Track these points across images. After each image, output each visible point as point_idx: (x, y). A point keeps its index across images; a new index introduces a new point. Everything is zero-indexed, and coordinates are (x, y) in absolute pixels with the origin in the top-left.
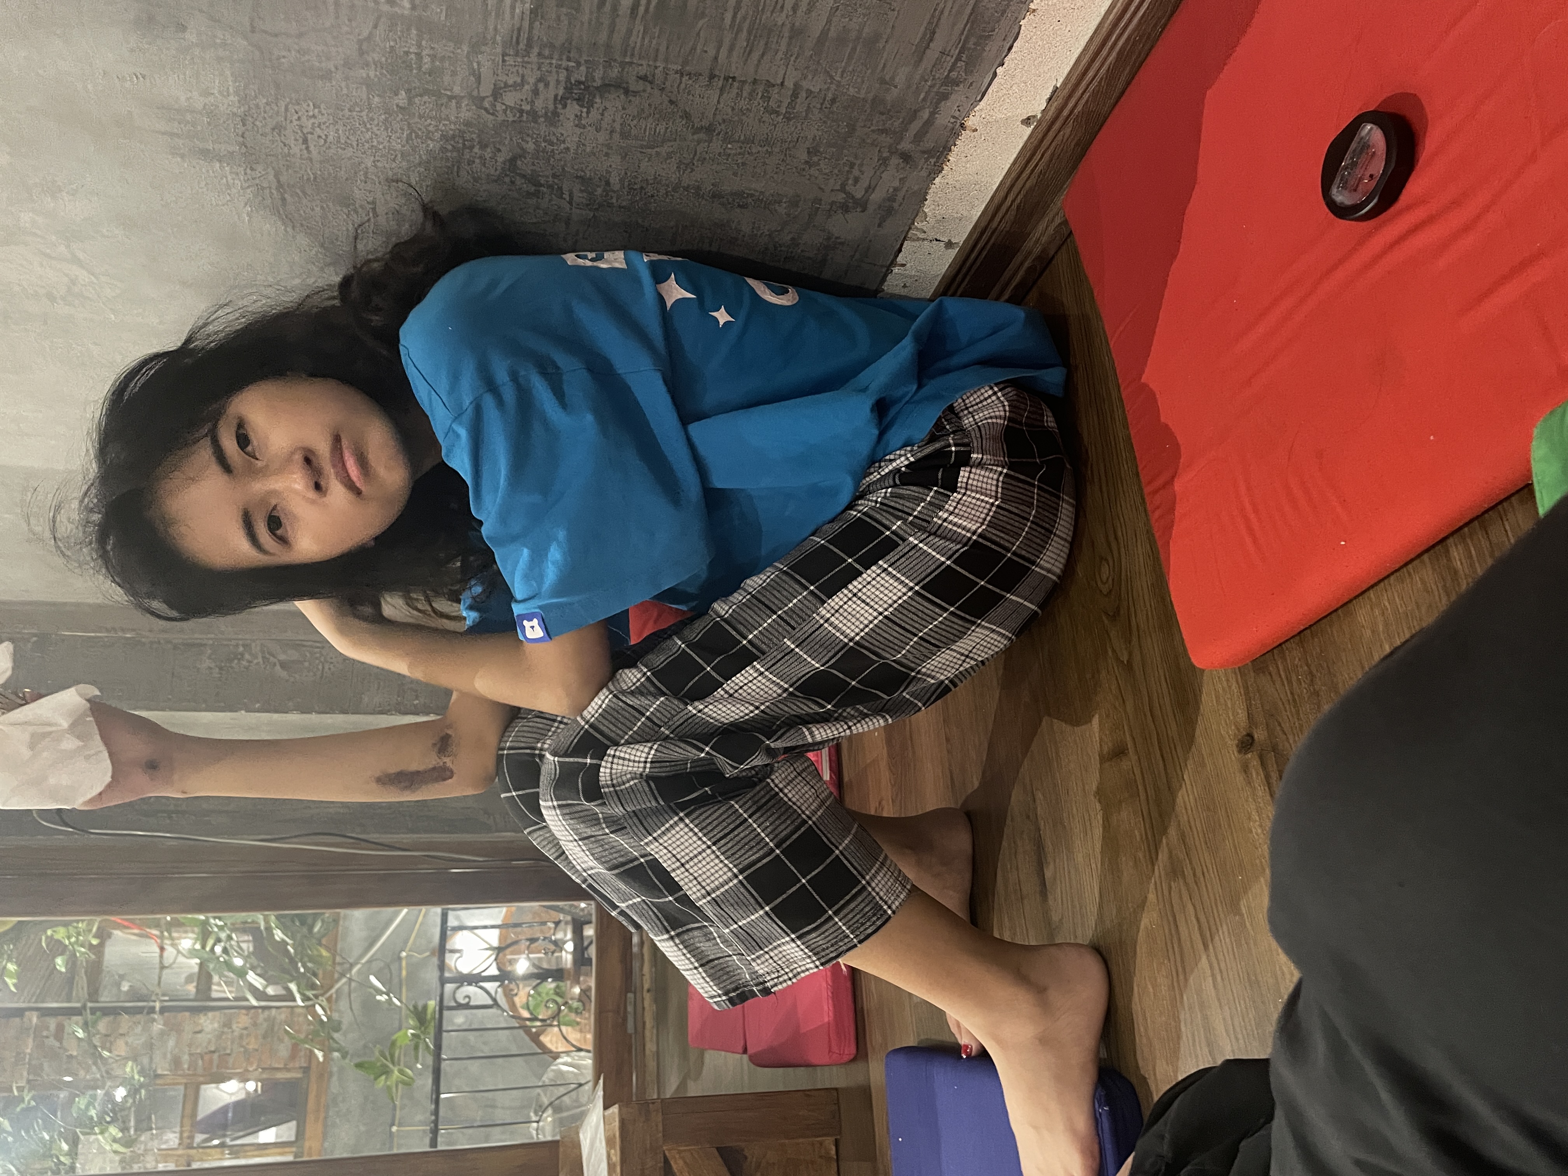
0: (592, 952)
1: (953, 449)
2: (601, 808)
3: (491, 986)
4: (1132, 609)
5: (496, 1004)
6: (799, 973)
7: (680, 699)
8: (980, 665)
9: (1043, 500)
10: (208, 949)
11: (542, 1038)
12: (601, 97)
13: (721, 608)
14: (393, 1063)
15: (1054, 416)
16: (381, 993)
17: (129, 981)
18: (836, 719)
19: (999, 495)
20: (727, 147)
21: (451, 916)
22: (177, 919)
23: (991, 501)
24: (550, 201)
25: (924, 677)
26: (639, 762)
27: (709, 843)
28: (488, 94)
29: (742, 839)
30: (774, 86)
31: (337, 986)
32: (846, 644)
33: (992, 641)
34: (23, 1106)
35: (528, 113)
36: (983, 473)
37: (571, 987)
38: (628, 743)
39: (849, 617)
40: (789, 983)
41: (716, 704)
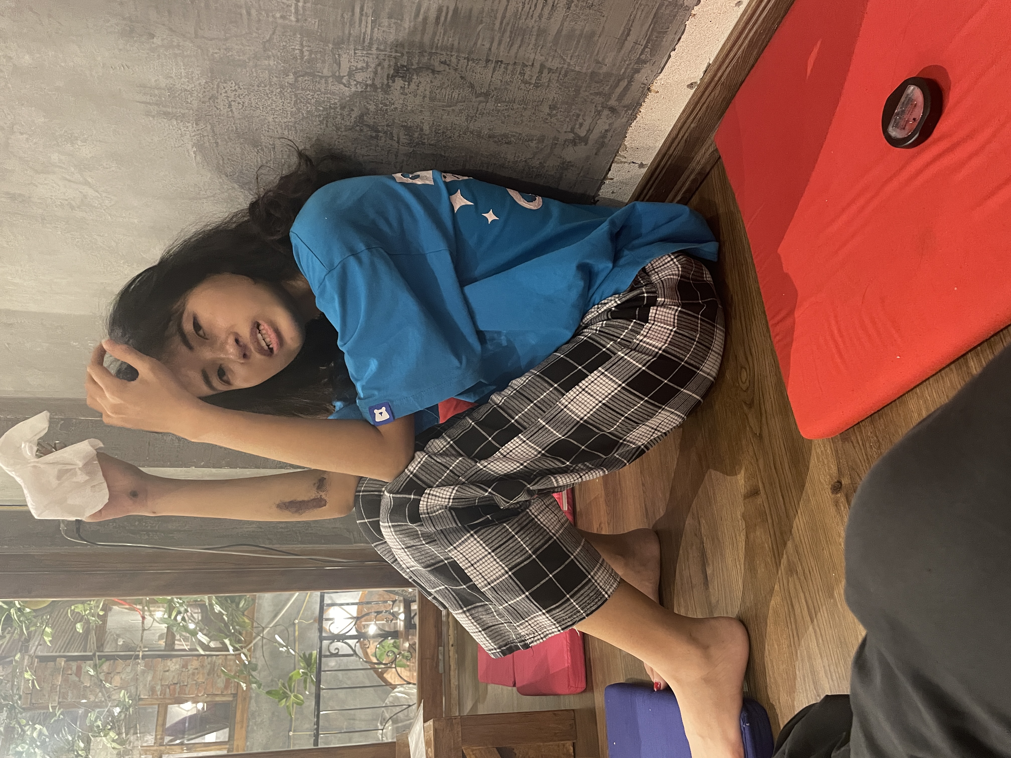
0: (416, 620)
1: (645, 295)
2: (420, 527)
3: (352, 642)
4: (762, 401)
5: (355, 653)
6: (547, 635)
7: (472, 459)
8: (664, 435)
9: (704, 327)
10: (173, 618)
11: (385, 675)
12: (417, 75)
13: (497, 399)
14: (291, 691)
15: (711, 274)
16: (283, 646)
17: (123, 638)
18: (572, 471)
19: (676, 325)
20: (497, 106)
21: (326, 596)
22: (154, 599)
23: (671, 328)
24: (385, 141)
25: (628, 444)
26: (445, 498)
27: (490, 551)
28: (346, 75)
29: (511, 548)
30: (527, 66)
31: (254, 642)
32: (578, 422)
33: (672, 420)
34: (56, 718)
35: (371, 85)
36: (665, 310)
37: (403, 643)
38: (438, 486)
39: (580, 404)
40: (541, 641)
41: (495, 462)
